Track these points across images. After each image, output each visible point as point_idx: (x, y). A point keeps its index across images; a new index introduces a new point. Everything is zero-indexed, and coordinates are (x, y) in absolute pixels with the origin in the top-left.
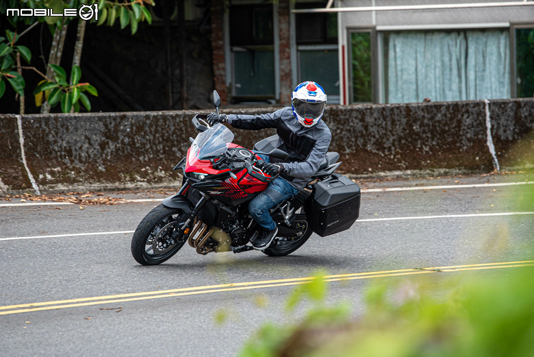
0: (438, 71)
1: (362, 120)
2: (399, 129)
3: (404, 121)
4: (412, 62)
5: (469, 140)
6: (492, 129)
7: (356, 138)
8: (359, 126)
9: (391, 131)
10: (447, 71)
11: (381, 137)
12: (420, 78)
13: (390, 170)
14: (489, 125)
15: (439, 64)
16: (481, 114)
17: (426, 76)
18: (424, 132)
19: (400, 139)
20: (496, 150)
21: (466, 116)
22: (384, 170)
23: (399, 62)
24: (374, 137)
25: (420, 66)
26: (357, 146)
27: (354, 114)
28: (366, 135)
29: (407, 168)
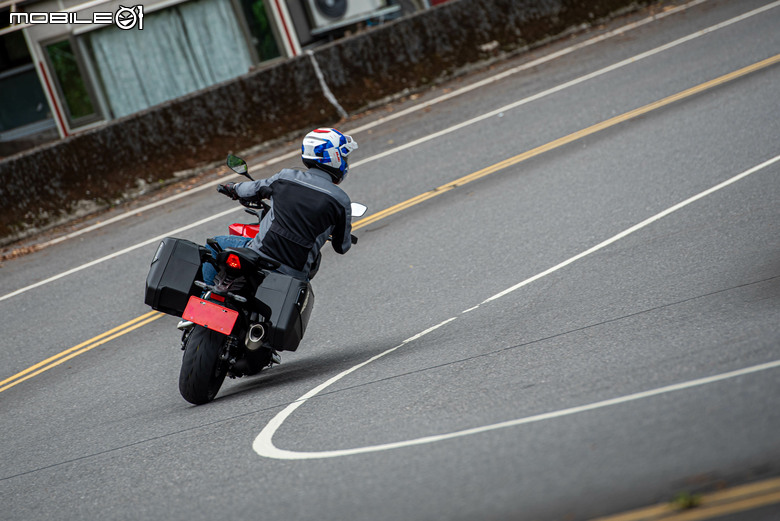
0: (159, 58)
1: (204, 106)
2: (240, 105)
3: (242, 95)
4: (126, 57)
5: (308, 96)
6: (325, 79)
7: (205, 125)
8: (202, 112)
9: (235, 109)
10: (169, 55)
11: (228, 118)
12: (141, 71)
13: (249, 147)
14: (320, 75)
15: (157, 50)
16: (310, 67)
17: (147, 67)
18: (265, 101)
19: (245, 114)
20: (336, 97)
21: (296, 73)
22: (243, 148)
23: (111, 61)
24: (220, 119)
25: (136, 59)
26: (208, 133)
27: (195, 102)
28: (213, 120)
29: (263, 141)
